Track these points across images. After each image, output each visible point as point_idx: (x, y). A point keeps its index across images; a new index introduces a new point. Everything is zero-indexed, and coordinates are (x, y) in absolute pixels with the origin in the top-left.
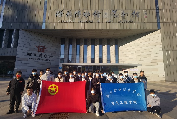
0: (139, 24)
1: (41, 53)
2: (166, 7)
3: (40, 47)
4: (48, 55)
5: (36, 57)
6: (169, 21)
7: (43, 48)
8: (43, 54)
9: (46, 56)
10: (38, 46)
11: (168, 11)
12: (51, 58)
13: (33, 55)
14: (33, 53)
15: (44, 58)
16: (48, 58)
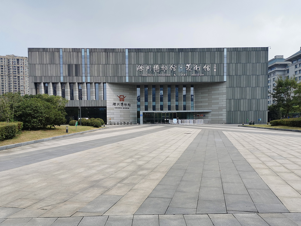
0: (209, 77)
1: (122, 102)
2: (233, 62)
3: (121, 97)
4: (127, 103)
5: (119, 106)
6: (234, 74)
7: (123, 97)
8: (124, 103)
9: (125, 105)
10: (119, 96)
11: (234, 65)
12: (130, 106)
13: (117, 104)
14: (117, 102)
15: (124, 106)
16: (127, 106)
